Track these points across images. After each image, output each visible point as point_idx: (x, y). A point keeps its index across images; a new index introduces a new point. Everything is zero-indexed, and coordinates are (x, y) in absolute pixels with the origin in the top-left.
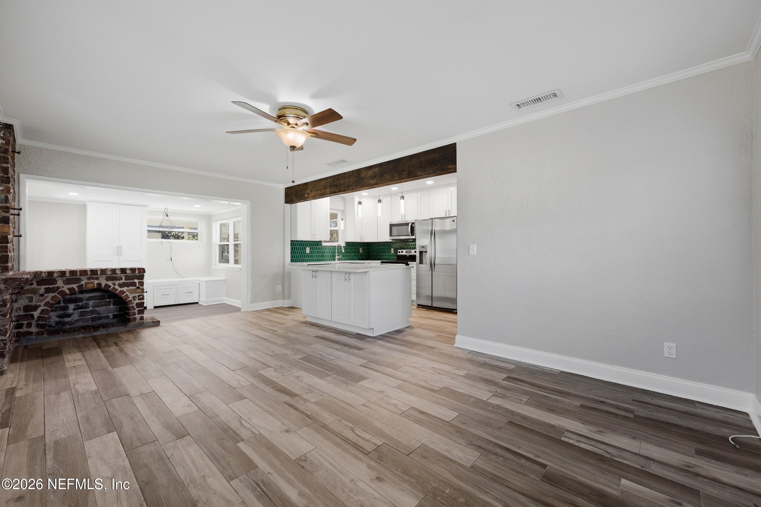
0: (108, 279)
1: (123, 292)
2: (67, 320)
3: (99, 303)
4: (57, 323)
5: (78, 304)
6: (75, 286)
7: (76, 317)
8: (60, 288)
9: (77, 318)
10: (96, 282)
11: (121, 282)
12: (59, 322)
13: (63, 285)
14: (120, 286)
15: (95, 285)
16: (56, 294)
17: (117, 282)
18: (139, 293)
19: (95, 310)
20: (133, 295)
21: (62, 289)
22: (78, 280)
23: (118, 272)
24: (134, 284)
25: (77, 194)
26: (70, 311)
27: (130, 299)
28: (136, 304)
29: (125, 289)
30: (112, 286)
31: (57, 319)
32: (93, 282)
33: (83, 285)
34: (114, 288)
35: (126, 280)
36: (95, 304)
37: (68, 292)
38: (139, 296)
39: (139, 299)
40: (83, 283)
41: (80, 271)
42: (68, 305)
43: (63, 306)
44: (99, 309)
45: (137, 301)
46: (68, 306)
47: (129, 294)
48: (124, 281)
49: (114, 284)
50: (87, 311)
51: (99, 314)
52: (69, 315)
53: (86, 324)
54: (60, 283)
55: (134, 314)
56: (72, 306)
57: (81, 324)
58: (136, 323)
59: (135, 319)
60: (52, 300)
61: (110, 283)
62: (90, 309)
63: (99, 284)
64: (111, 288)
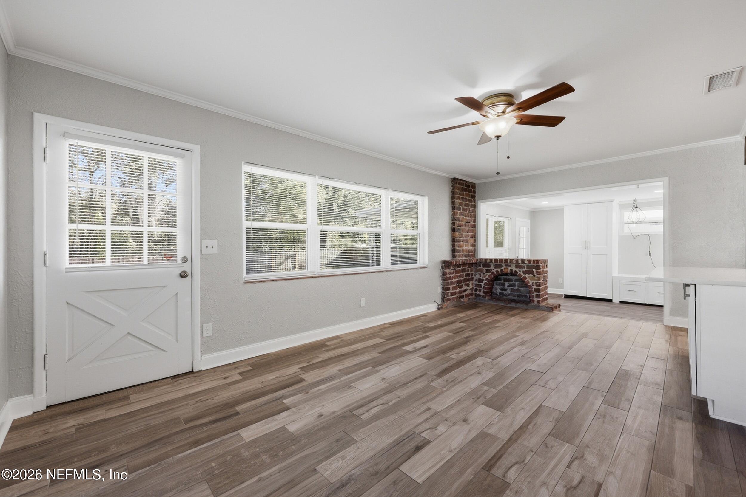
0: (517, 267)
1: (525, 278)
2: (505, 292)
3: (521, 284)
4: (500, 293)
5: (510, 283)
6: (499, 270)
7: (509, 291)
8: (492, 270)
9: (509, 293)
10: (510, 268)
11: (524, 270)
12: (501, 293)
13: (494, 269)
14: (524, 273)
15: (509, 270)
16: (490, 274)
17: (522, 270)
18: (536, 280)
19: (519, 289)
20: (533, 282)
21: (493, 271)
22: (500, 266)
23: (520, 262)
24: (532, 273)
25: (547, 203)
26: (506, 287)
27: (530, 284)
28: (535, 289)
29: (527, 276)
30: (519, 272)
31: (500, 291)
32: (507, 268)
33: (503, 269)
34: (520, 274)
35: (527, 269)
36: (519, 285)
37: (495, 273)
38: (536, 283)
39: (536, 286)
40: (503, 268)
41: (499, 260)
42: (505, 282)
43: (502, 283)
44: (521, 289)
45: (535, 287)
46: (505, 284)
47: (529, 280)
48: (526, 269)
49: (520, 271)
50: (515, 289)
51: (521, 292)
52: (505, 290)
53: (514, 298)
54: (492, 267)
55: (533, 297)
56: (507, 284)
57: (510, 297)
58: (534, 304)
59: (533, 301)
60: (489, 277)
61: (517, 270)
62: (516, 288)
63: (511, 270)
64: (518, 274)
